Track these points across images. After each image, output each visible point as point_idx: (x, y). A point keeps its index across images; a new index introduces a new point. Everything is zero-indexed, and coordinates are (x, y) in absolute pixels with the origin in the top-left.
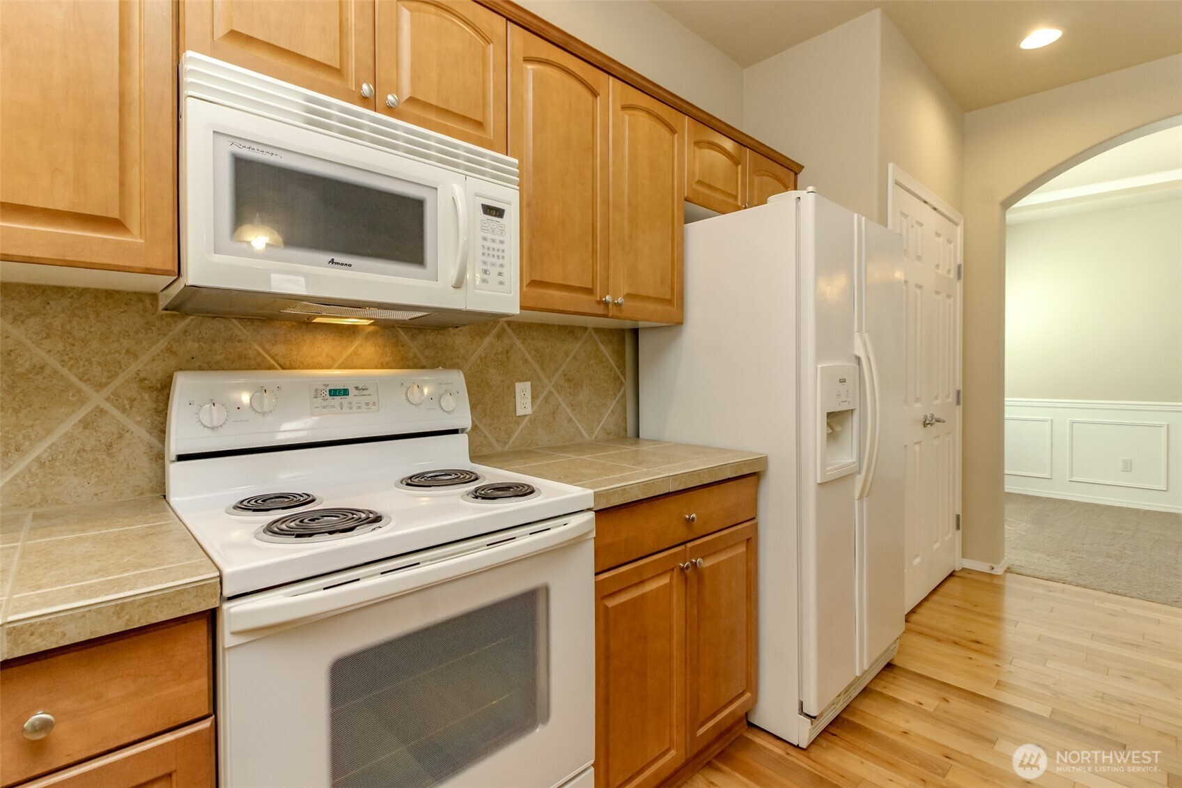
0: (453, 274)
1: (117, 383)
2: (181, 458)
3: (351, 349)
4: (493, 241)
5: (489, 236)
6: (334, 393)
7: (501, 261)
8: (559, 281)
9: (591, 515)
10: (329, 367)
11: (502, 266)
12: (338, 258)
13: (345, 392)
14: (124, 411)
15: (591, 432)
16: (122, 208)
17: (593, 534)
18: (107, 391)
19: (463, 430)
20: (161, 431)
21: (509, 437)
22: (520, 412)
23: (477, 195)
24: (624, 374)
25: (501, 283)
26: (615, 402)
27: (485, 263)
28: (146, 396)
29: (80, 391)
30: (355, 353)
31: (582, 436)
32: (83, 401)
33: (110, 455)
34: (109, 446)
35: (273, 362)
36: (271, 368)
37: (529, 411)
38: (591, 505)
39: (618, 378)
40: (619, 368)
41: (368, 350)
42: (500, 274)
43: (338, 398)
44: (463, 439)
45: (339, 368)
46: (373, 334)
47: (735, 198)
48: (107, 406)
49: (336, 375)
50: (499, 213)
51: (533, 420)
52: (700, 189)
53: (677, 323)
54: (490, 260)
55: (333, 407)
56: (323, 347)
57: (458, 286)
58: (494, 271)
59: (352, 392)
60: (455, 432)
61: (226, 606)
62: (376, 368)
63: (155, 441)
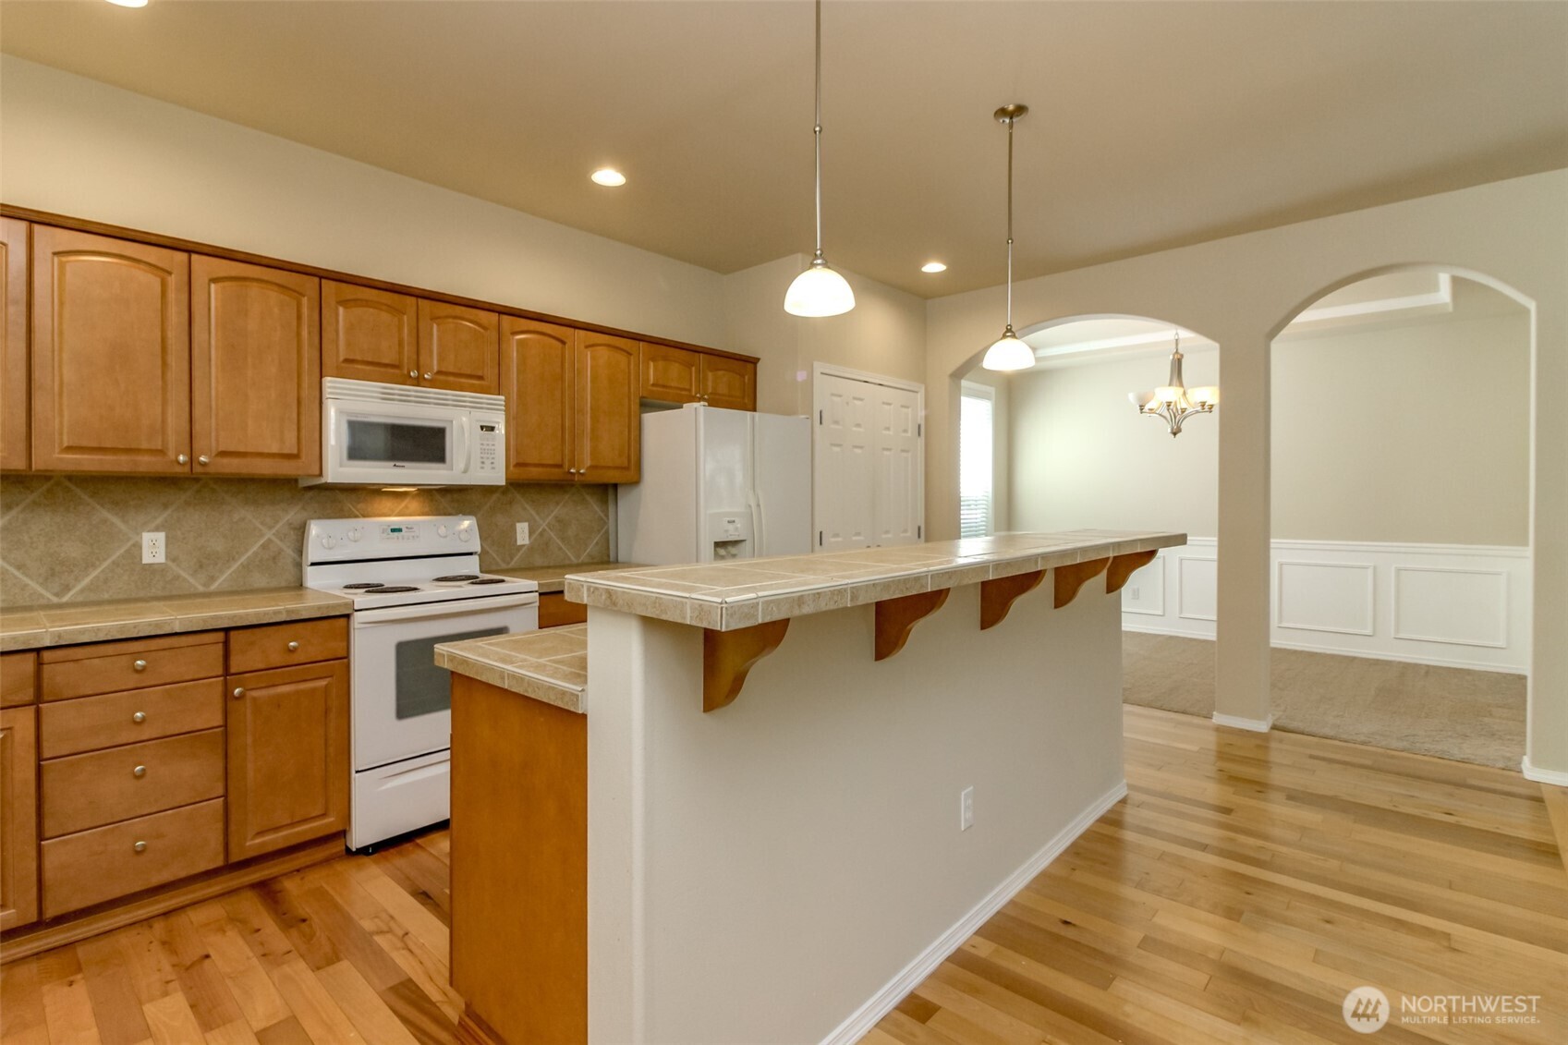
0: (462, 466)
1: (278, 526)
2: (313, 564)
3: (403, 505)
4: (488, 445)
5: (485, 442)
6: (393, 530)
7: (493, 456)
8: (536, 462)
9: (537, 594)
10: (389, 516)
11: (493, 458)
12: (397, 464)
13: (400, 530)
14: (281, 540)
15: (578, 557)
16: (299, 450)
17: (537, 604)
18: (274, 531)
19: (476, 553)
20: (300, 551)
21: (512, 559)
22: (519, 543)
23: (477, 421)
24: (607, 516)
25: (493, 468)
26: (599, 536)
27: (482, 458)
28: (292, 533)
29: (261, 530)
30: (406, 507)
31: (569, 559)
32: (262, 535)
33: (275, 563)
34: (274, 558)
35: (358, 513)
36: (356, 517)
37: (527, 542)
38: (537, 589)
39: (602, 519)
40: (603, 512)
41: (414, 505)
42: (492, 463)
43: (396, 534)
44: (475, 559)
45: (396, 516)
46: (417, 495)
47: (690, 390)
48: (274, 538)
49: (395, 520)
50: (492, 429)
51: (531, 549)
52: (655, 389)
53: (636, 482)
54: (485, 456)
55: (393, 538)
56: (387, 504)
57: (465, 471)
58: (488, 462)
59: (404, 530)
60: (471, 554)
61: (356, 613)
62: (419, 515)
63: (296, 556)
